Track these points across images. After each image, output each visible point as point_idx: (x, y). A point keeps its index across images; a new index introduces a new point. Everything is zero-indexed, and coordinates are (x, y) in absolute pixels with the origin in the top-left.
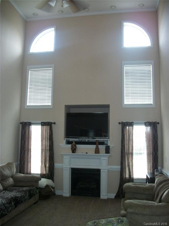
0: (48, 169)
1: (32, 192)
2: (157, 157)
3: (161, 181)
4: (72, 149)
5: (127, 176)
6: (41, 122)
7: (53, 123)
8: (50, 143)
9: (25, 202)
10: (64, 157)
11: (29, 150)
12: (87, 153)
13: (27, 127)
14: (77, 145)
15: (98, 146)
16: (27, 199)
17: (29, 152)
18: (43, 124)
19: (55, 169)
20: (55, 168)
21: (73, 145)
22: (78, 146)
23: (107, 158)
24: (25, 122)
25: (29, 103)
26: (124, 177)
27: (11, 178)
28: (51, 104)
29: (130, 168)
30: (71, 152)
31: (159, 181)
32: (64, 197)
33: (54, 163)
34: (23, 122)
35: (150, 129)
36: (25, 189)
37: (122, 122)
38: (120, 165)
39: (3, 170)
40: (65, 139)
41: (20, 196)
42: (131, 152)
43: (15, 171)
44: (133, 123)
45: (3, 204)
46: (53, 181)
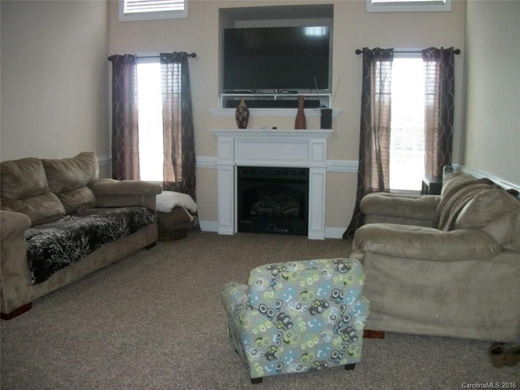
0: (181, 170)
1: (136, 219)
2: (451, 139)
3: (456, 185)
4: (237, 119)
5: (375, 185)
6: (161, 54)
7: (189, 56)
8: (183, 105)
9: (117, 239)
10: (220, 139)
11: (132, 125)
12: (275, 128)
13: (127, 68)
14: (250, 109)
15: (303, 111)
16: (124, 233)
17: (134, 130)
18: (165, 58)
19: (196, 169)
20: (196, 166)
21: (241, 109)
22: (254, 112)
23: (324, 141)
24: (120, 56)
25: (128, 6)
26: (368, 186)
27: (88, 189)
28: (185, 6)
29: (383, 165)
30: (237, 126)
31: (452, 186)
32: (219, 235)
33: (196, 154)
34: (116, 55)
35: (436, 66)
36: (118, 211)
37: (364, 49)
38: (358, 158)
39: (67, 168)
40: (222, 95)
41: (103, 224)
42: (385, 125)
43: (97, 172)
44: (391, 50)
45: (58, 239)
46: (194, 197)
